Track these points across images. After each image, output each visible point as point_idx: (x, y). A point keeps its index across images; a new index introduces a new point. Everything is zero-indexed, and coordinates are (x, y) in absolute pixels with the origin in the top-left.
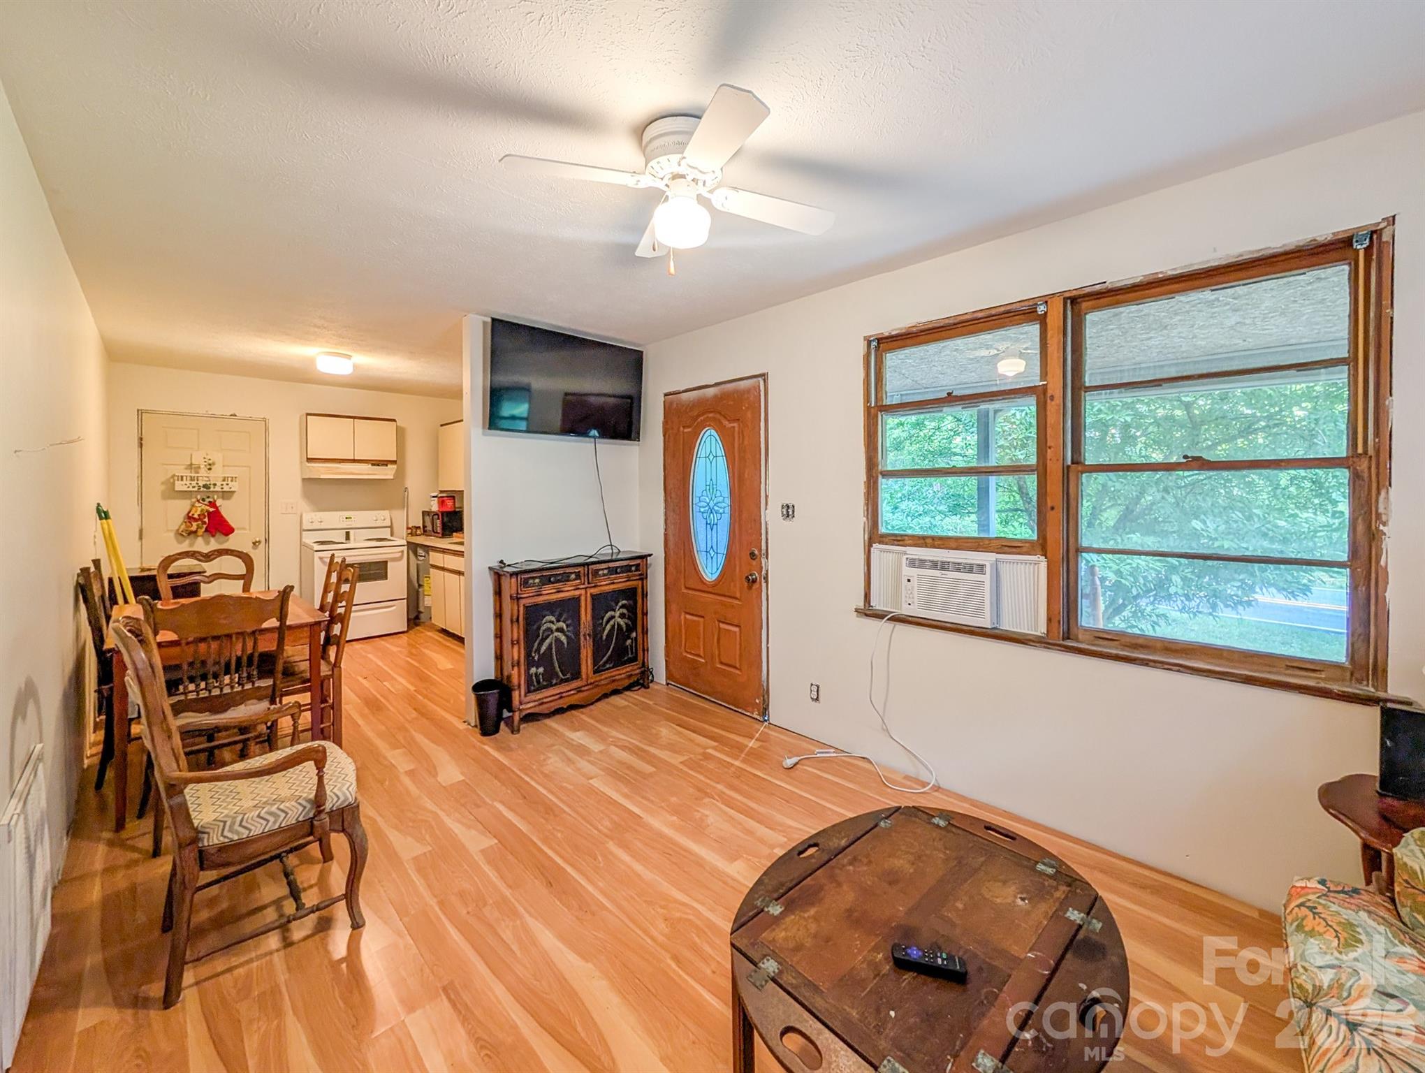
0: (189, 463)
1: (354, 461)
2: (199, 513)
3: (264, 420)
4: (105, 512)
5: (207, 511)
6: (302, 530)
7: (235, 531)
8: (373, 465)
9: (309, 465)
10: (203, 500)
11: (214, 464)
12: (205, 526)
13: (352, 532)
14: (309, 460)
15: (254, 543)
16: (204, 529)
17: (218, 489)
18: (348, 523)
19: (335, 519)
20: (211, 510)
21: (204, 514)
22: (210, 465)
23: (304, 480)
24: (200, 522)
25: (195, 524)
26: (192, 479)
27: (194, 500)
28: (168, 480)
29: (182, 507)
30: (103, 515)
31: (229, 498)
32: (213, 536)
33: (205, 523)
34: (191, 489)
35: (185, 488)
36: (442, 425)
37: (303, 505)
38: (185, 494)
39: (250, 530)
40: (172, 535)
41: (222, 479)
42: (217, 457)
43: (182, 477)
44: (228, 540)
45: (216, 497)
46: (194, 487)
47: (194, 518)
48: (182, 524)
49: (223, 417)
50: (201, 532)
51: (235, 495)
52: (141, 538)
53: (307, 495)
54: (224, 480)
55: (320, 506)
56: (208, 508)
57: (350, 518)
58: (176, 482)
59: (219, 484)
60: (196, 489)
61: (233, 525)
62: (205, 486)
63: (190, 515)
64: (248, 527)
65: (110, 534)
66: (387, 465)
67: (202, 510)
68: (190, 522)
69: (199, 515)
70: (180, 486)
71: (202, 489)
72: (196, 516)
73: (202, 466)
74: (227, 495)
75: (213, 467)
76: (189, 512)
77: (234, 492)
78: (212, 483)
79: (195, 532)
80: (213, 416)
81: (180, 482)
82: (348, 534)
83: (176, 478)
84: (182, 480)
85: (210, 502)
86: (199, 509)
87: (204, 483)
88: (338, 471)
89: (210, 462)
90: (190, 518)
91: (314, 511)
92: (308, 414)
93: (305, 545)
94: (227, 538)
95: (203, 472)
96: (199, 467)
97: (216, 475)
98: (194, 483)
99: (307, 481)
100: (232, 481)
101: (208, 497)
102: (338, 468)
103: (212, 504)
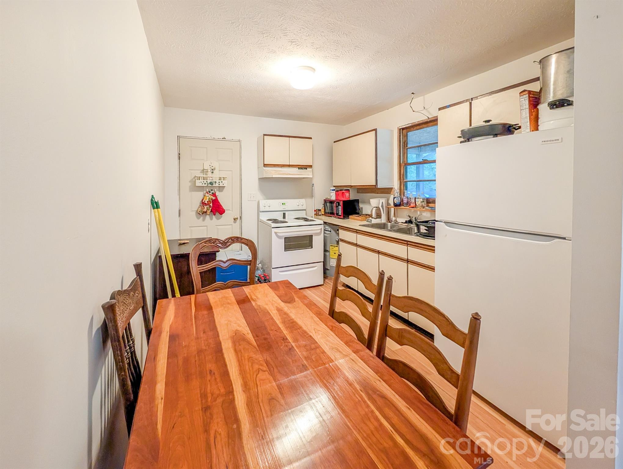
0: (202, 169)
1: (289, 166)
2: (207, 200)
3: (239, 141)
4: (156, 203)
5: (212, 199)
6: (259, 211)
7: (226, 212)
8: (299, 168)
9: (265, 168)
10: (209, 192)
11: (215, 169)
12: (211, 208)
13: (287, 213)
14: (265, 165)
15: (234, 219)
16: (210, 211)
17: (217, 185)
18: (284, 207)
19: (276, 204)
20: (214, 198)
21: (210, 201)
22: (213, 170)
23: (260, 179)
24: (208, 206)
25: (205, 207)
26: (204, 179)
27: (205, 192)
28: (192, 179)
29: (198, 196)
30: (155, 205)
31: (222, 191)
32: (215, 215)
33: (210, 206)
34: (204, 185)
35: (201, 185)
36: (335, 142)
37: (259, 196)
38: (201, 188)
39: (232, 211)
40: (194, 213)
41: (218, 179)
42: (216, 165)
43: (199, 177)
44: (222, 217)
45: (216, 190)
46: (205, 184)
47: (205, 204)
48: (199, 207)
49: (219, 140)
50: (209, 211)
51: (225, 188)
52: (179, 216)
53: (262, 189)
54: (220, 180)
55: (269, 196)
56: (212, 197)
57: (285, 204)
58: (196, 180)
59: (217, 182)
60: (206, 185)
61: (224, 207)
62: (211, 183)
63: (203, 201)
64: (231, 210)
65: (159, 220)
66: (306, 169)
67: (209, 198)
68: (203, 206)
69: (208, 202)
70: (199, 183)
71: (209, 185)
72: (206, 202)
73: (209, 171)
74: (221, 188)
75: (214, 172)
76: (203, 200)
77: (224, 187)
78: (214, 181)
79: (206, 212)
80: (214, 139)
81: (198, 180)
82: (284, 214)
83: (196, 178)
84: (199, 179)
85: (213, 193)
86: (208, 198)
87: (210, 181)
88: (281, 172)
89: (213, 168)
90: (203, 203)
91: (265, 199)
92: (264, 135)
93: (262, 222)
94: (221, 215)
95: (210, 174)
96: (207, 172)
97: (215, 177)
98: (205, 181)
99: (263, 180)
100: (224, 180)
101: (212, 190)
102: (281, 171)
103: (214, 195)
